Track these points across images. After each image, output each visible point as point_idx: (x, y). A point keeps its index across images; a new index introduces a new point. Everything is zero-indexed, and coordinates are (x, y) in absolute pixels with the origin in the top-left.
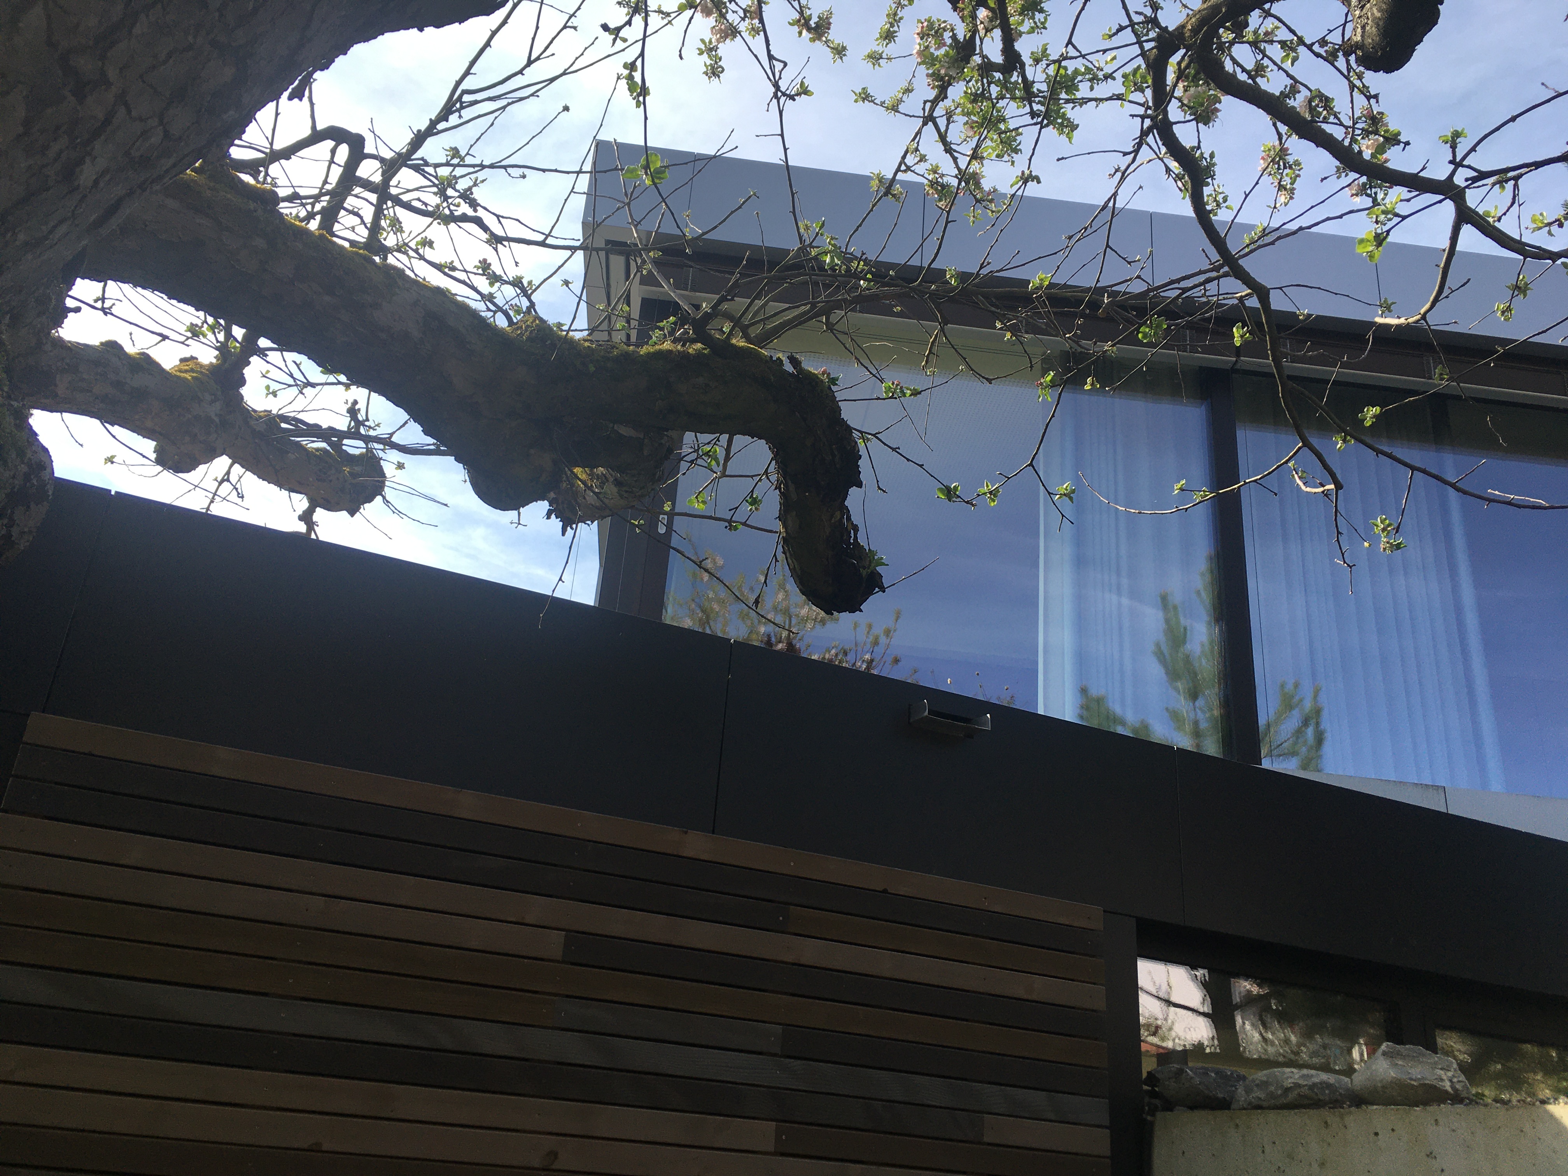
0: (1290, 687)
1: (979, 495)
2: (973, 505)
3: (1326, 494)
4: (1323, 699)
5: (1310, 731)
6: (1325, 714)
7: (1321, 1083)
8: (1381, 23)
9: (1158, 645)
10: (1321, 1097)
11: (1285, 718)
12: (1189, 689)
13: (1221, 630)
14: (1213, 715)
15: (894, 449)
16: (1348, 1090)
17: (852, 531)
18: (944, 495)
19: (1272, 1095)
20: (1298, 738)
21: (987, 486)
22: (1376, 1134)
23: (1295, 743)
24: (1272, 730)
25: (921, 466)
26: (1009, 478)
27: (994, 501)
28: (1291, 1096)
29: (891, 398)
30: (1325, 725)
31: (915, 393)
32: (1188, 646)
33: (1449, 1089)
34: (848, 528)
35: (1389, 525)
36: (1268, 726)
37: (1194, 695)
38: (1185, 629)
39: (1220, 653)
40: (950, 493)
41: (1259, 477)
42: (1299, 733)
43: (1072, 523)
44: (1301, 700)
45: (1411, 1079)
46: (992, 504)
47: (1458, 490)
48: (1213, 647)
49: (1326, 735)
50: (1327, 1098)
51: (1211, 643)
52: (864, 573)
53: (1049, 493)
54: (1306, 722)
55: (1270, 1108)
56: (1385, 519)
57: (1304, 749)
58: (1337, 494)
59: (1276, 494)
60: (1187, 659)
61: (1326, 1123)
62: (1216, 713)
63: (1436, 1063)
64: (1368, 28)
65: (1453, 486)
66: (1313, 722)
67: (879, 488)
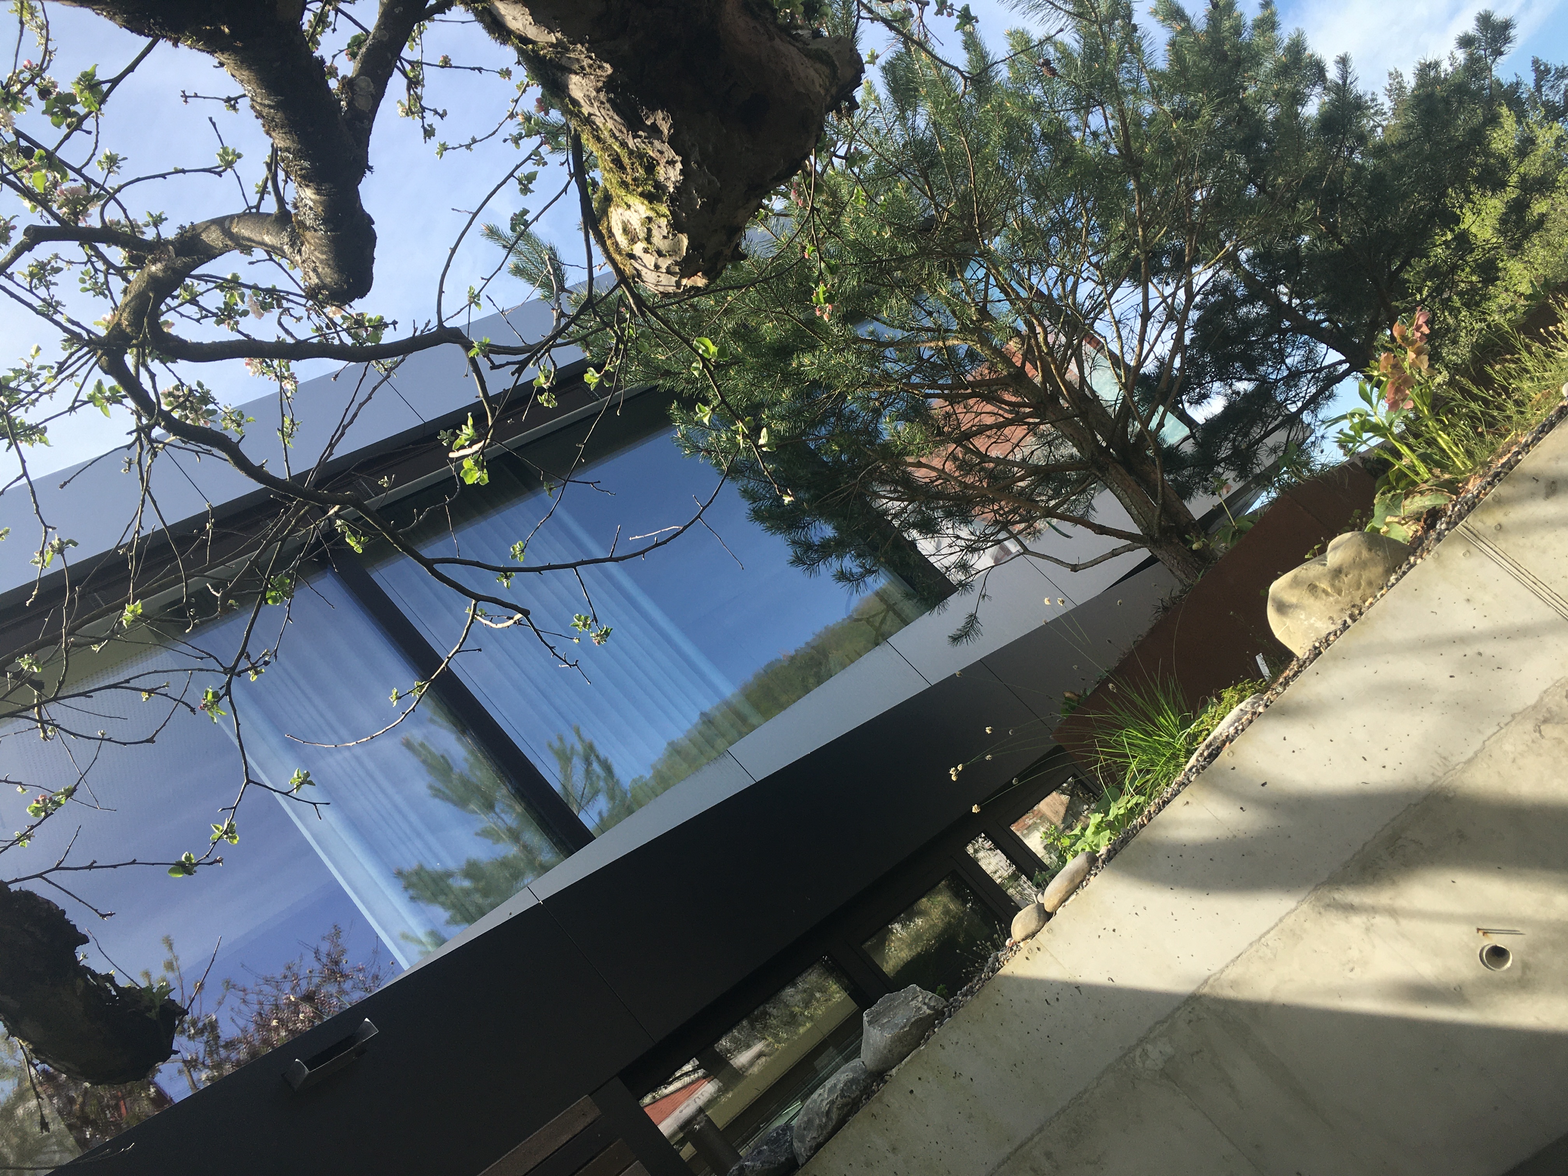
0: (557, 744)
1: (215, 843)
2: (219, 861)
3: (519, 623)
4: (588, 736)
5: (596, 767)
6: (596, 745)
7: (845, 1085)
8: (331, 262)
9: (431, 787)
10: (853, 1096)
11: (571, 771)
12: (484, 805)
13: (473, 739)
14: (518, 813)
15: (90, 867)
16: (865, 1071)
17: (108, 985)
18: (180, 873)
19: (821, 1127)
20: (591, 779)
21: (217, 829)
22: (912, 1092)
23: (591, 784)
24: (569, 788)
25: (134, 862)
26: (235, 808)
27: (235, 838)
28: (834, 1116)
29: (45, 818)
30: (602, 753)
31: (70, 793)
32: (457, 770)
33: (928, 1011)
34: (100, 984)
35: (586, 618)
36: (564, 787)
37: (489, 806)
38: (443, 757)
39: (485, 757)
40: (186, 868)
41: (457, 647)
42: (588, 773)
43: (328, 804)
44: (572, 748)
45: (902, 1028)
46: (235, 842)
47: (616, 560)
48: (477, 756)
49: (609, 761)
50: (858, 1093)
51: (472, 753)
52: (153, 1015)
53: (286, 794)
54: (588, 762)
55: (826, 1140)
56: (580, 616)
57: (602, 784)
58: (529, 620)
59: (480, 650)
60: (465, 782)
61: (873, 1115)
62: (519, 809)
63: (905, 998)
64: (320, 270)
65: (611, 559)
66: (593, 758)
67: (103, 916)
